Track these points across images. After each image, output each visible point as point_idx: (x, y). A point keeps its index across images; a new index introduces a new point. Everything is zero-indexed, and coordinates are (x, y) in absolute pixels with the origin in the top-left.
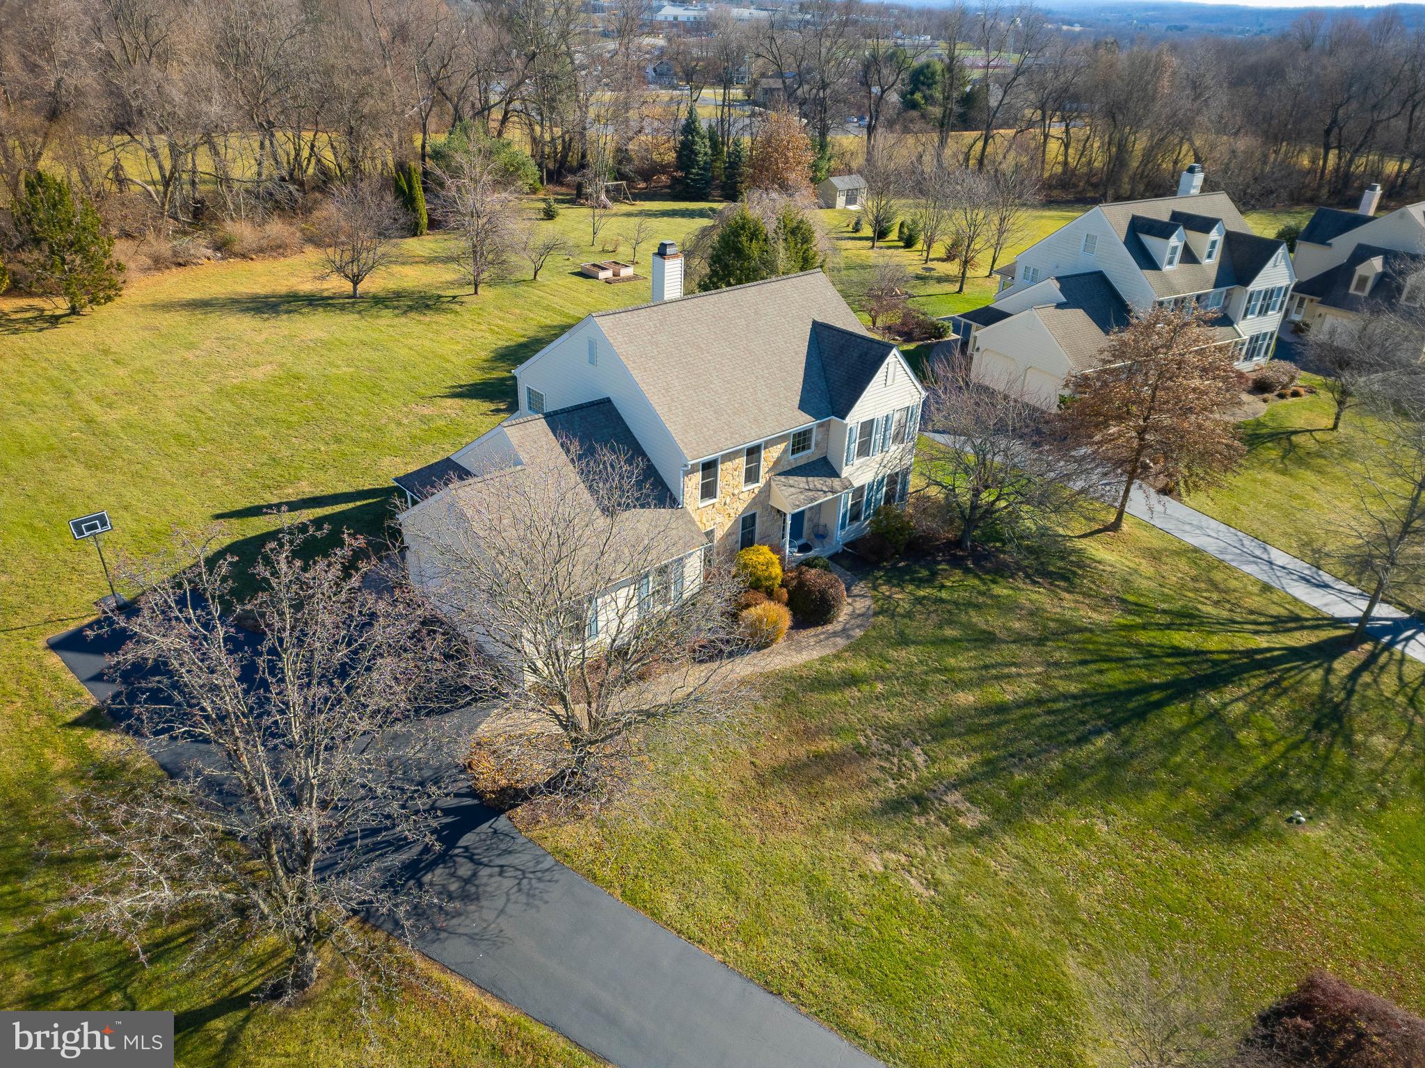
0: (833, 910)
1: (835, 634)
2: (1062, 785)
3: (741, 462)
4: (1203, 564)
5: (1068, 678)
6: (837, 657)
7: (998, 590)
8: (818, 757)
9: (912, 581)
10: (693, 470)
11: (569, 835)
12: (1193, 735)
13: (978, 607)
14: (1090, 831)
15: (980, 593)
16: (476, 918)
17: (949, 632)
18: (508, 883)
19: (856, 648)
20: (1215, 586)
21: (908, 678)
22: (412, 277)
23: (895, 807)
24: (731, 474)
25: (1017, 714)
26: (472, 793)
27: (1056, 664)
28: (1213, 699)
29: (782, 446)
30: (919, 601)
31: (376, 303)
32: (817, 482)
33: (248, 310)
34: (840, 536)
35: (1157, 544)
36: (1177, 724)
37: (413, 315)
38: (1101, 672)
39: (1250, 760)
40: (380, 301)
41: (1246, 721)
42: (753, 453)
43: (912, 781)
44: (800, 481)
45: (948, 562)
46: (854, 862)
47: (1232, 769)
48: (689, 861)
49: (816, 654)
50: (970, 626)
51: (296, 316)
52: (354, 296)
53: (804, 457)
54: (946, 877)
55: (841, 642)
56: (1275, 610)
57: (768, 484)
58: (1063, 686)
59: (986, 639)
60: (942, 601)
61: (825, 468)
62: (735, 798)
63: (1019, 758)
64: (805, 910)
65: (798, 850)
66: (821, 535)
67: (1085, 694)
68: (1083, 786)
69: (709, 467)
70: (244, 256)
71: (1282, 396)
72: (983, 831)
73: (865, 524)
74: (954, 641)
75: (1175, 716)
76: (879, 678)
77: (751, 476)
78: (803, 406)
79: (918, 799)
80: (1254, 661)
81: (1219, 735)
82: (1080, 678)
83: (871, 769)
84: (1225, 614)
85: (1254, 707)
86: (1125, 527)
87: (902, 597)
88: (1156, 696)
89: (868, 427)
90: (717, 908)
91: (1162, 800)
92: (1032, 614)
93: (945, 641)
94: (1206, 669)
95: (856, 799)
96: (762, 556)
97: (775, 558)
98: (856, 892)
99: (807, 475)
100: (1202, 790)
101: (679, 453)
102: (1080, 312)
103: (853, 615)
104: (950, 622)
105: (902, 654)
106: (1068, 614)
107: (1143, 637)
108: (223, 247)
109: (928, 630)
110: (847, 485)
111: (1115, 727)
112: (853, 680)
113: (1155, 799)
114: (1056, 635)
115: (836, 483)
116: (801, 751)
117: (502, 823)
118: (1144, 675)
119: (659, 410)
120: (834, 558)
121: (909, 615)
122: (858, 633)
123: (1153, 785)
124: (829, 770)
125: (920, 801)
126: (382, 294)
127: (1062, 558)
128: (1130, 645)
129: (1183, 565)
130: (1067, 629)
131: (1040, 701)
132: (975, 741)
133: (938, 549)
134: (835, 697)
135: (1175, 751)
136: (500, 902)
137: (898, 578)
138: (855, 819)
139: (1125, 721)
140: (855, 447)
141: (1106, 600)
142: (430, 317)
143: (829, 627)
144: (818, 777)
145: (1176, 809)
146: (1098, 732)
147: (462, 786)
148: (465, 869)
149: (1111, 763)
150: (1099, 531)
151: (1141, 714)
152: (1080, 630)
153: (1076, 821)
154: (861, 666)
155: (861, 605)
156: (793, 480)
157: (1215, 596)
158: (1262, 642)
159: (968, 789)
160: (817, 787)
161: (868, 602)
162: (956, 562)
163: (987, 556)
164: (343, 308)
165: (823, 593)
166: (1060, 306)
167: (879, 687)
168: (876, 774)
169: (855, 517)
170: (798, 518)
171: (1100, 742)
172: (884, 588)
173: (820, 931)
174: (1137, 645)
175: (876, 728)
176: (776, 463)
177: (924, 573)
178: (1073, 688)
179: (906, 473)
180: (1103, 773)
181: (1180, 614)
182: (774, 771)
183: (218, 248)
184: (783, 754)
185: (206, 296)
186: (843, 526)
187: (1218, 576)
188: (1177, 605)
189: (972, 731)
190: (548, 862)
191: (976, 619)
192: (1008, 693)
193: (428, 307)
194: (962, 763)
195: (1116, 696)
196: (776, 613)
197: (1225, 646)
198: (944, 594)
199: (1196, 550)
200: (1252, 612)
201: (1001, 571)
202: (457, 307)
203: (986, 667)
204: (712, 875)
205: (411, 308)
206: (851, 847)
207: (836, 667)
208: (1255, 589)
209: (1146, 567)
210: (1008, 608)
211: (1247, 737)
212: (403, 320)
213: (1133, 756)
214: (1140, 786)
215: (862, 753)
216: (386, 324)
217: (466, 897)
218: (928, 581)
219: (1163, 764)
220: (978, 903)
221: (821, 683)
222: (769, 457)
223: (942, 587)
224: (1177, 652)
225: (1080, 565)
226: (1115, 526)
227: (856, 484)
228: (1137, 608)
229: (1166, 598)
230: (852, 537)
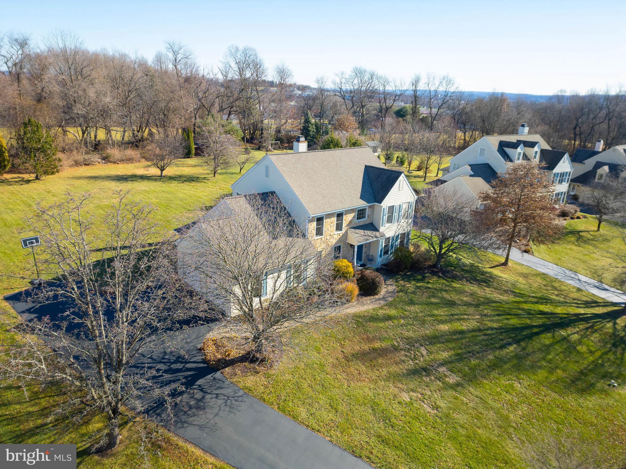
0: (386, 418)
1: (379, 299)
2: (493, 366)
3: (334, 219)
4: (548, 280)
5: (492, 321)
6: (381, 308)
7: (454, 285)
8: (375, 350)
9: (414, 280)
10: (311, 221)
11: (250, 381)
12: (556, 347)
13: (446, 291)
14: (512, 387)
15: (448, 286)
16: (202, 418)
17: (433, 300)
18: (220, 402)
19: (390, 305)
20: (555, 288)
21: (416, 318)
22: (186, 171)
23: (415, 372)
24: (330, 224)
25: (470, 335)
26: (204, 361)
27: (486, 315)
28: (563, 333)
29: (352, 215)
30: (419, 287)
31: (171, 179)
32: (369, 233)
34: (379, 261)
35: (525, 271)
36: (547, 342)
37: (186, 183)
38: (507, 319)
39: (585, 359)
41: (580, 342)
42: (340, 216)
43: (421, 362)
44: (361, 232)
45: (430, 273)
46: (395, 396)
47: (577, 362)
48: (311, 393)
49: (371, 307)
50: (443, 298)
52: (161, 176)
53: (362, 221)
54: (442, 404)
55: (382, 302)
56: (585, 299)
57: (346, 232)
58: (490, 324)
59: (452, 304)
60: (429, 288)
61: (372, 227)
62: (334, 366)
63: (473, 353)
64: (371, 417)
65: (366, 390)
66: (371, 259)
67: (501, 328)
68: (506, 367)
69: (320, 220)
70: (115, 163)
71: (572, 218)
72: (458, 385)
73: (391, 257)
74: (436, 304)
75: (546, 339)
76: (403, 318)
77: (339, 227)
78: (362, 197)
79: (425, 369)
80: (579, 318)
81: (569, 347)
82: (498, 321)
83: (401, 355)
84: (562, 300)
85: (582, 337)
86: (510, 264)
87: (410, 286)
88: (535, 330)
89: (391, 209)
90: (327, 416)
91: (546, 374)
92: (472, 295)
93: (432, 303)
94: (557, 320)
95: (394, 369)
96: (344, 263)
97: (350, 264)
98: (396, 410)
99: (364, 230)
100: (564, 371)
101: (306, 212)
102: (480, 179)
103: (387, 292)
104: (434, 297)
105: (412, 308)
106: (488, 296)
107: (526, 306)
108: (106, 159)
109: (424, 298)
110: (383, 235)
111: (518, 342)
112: (389, 318)
113: (542, 374)
114: (484, 303)
115: (377, 234)
116: (366, 347)
117: (218, 375)
118: (528, 321)
120: (377, 270)
121: (414, 293)
122: (390, 299)
123: (540, 367)
124: (380, 355)
125: (426, 370)
126: (174, 176)
127: (483, 275)
128: (519, 309)
129: (539, 280)
130: (489, 302)
131: (480, 330)
132: (451, 345)
133: (425, 268)
134: (381, 325)
135: (548, 354)
136: (216, 410)
137: (408, 278)
138: (395, 378)
139: (523, 340)
140: (386, 218)
141: (506, 292)
142: (193, 184)
143: (377, 297)
144: (375, 358)
145: (553, 378)
146: (510, 344)
147: (199, 358)
148: (199, 395)
149: (517, 357)
150: (497, 266)
151: (530, 337)
152: (495, 302)
153: (504, 381)
154: (393, 312)
155: (391, 288)
156: (357, 231)
157: (556, 293)
158: (582, 311)
159: (449, 366)
160: (374, 362)
161: (394, 287)
162: (434, 273)
163: (448, 272)
164: (156, 180)
165: (373, 280)
166: (471, 176)
167: (402, 321)
168: (403, 358)
169: (386, 252)
170: (360, 247)
171: (511, 348)
172: (401, 282)
173: (380, 428)
174: (523, 309)
175: (402, 339)
176: (350, 222)
177: (420, 277)
178: (495, 325)
179: (408, 234)
180: (515, 361)
181: (540, 298)
182: (353, 355)
183: (104, 159)
184: (357, 348)
185: (97, 175)
186: (381, 256)
187: (556, 285)
188: (539, 295)
189: (448, 341)
190: (241, 393)
191: (445, 295)
192: (464, 326)
193: (193, 180)
194: (445, 355)
195: (515, 329)
196: (352, 287)
197: (564, 312)
198: (430, 286)
199: (544, 274)
200: (574, 299)
201: (455, 278)
202: (206, 181)
203: (452, 315)
204: (323, 400)
205: (186, 181)
206: (393, 390)
207: (381, 312)
208: (574, 290)
209: (521, 280)
210: (461, 292)
211: (582, 349)
212: (182, 184)
213: (528, 354)
214: (534, 368)
215: (396, 349)
216: (174, 185)
217: (198, 408)
218: (423, 279)
219: (544, 359)
220: (461, 418)
221: (374, 319)
222: (348, 218)
223: (428, 283)
224: (542, 313)
225: (491, 277)
226: (505, 264)
227: (387, 236)
228: (521, 295)
229: (533, 292)
230: (385, 262)
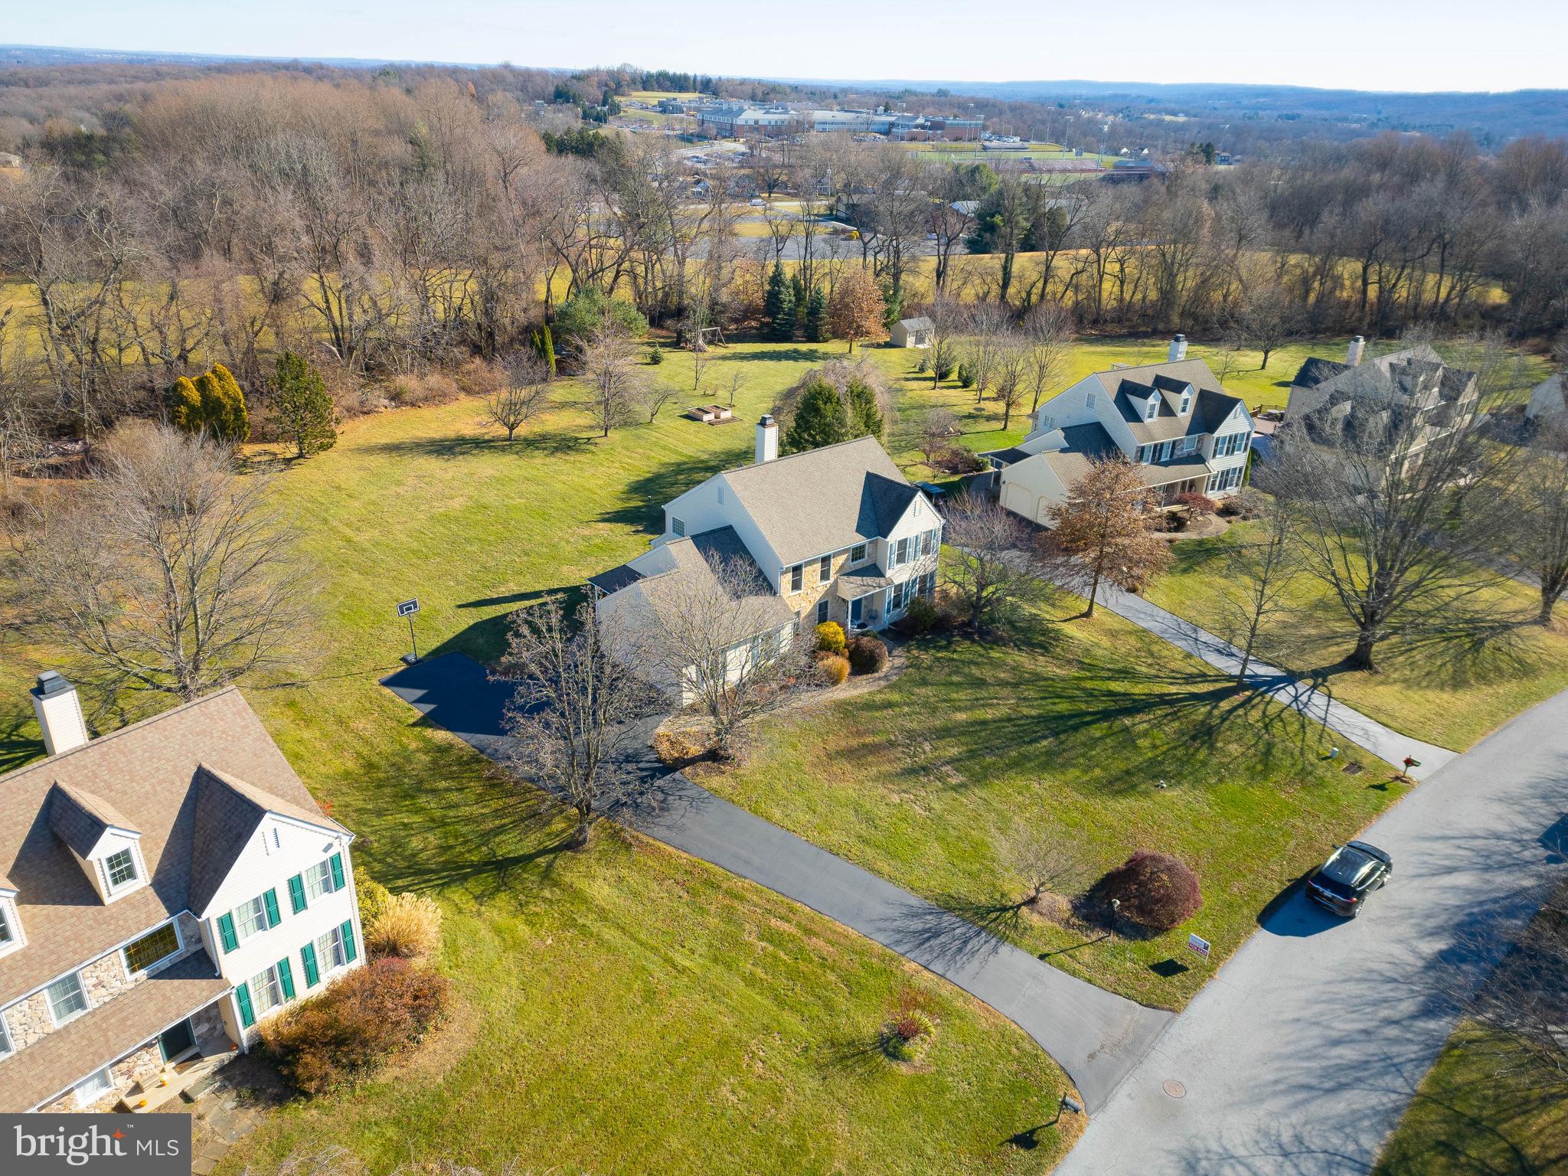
0: (870, 820)
1: (880, 679)
2: (1017, 764)
3: (818, 566)
4: (1147, 640)
5: (1032, 707)
6: (880, 692)
7: (994, 654)
8: (865, 746)
9: (934, 648)
10: (786, 572)
11: (715, 782)
12: (1108, 740)
13: (977, 664)
14: (1028, 788)
15: (981, 656)
16: (667, 819)
17: (955, 678)
18: (684, 803)
19: (892, 687)
20: (1152, 654)
21: (925, 705)
22: (554, 422)
23: (911, 772)
24: (811, 575)
25: (993, 726)
26: (659, 760)
27: (1025, 699)
28: (1127, 721)
29: (845, 556)
30: (938, 659)
31: (529, 445)
32: (869, 580)
33: (430, 452)
34: (886, 618)
35: (1116, 626)
36: (1098, 734)
37: (558, 455)
38: (1054, 704)
39: (1141, 755)
40: (534, 443)
41: (1145, 734)
42: (825, 560)
43: (921, 760)
44: (858, 579)
45: (961, 636)
46: (883, 797)
47: (1128, 759)
48: (786, 794)
49: (866, 690)
50: (971, 675)
51: (469, 458)
52: (509, 439)
53: (860, 564)
54: (936, 806)
55: (883, 683)
56: (1189, 670)
57: (836, 581)
58: (1026, 711)
59: (980, 683)
60: (953, 660)
61: (875, 570)
62: (814, 765)
63: (991, 750)
64: (853, 819)
65: (850, 791)
66: (874, 617)
67: (1040, 716)
68: (1028, 765)
69: (797, 570)
70: (413, 405)
71: (1245, 518)
72: (962, 785)
73: (903, 611)
74: (958, 684)
75: (1097, 731)
76: (908, 705)
77: (825, 576)
78: (858, 530)
79: (924, 768)
80: (1163, 700)
81: (1125, 741)
82: (1039, 707)
83: (898, 752)
84: (1153, 672)
85: (1153, 726)
86: (1095, 614)
87: (926, 658)
88: (1088, 719)
89: (903, 544)
90: (804, 817)
91: (1078, 773)
92: (1013, 669)
93: (952, 684)
94: (1128, 704)
95: (886, 768)
96: (832, 628)
97: (840, 630)
98: (883, 811)
99: (862, 576)
100: (1104, 769)
101: (779, 562)
102: (1080, 455)
103: (892, 668)
104: (957, 673)
105: (923, 691)
106: (1039, 669)
107: (1089, 685)
108: (397, 398)
109: (942, 677)
110: (890, 582)
111: (1056, 734)
112: (889, 705)
113: (1073, 773)
114: (1028, 682)
115: (882, 581)
116: (854, 742)
117: (677, 775)
118: (1083, 707)
119: (764, 533)
120: (883, 633)
121: (930, 668)
122: (895, 678)
123: (1074, 766)
124: (871, 752)
125: (925, 769)
126: (531, 437)
127: (1043, 635)
128: (1078, 689)
129: (1132, 640)
130: (1037, 677)
131: (1009, 720)
132: (963, 739)
133: (955, 627)
134: (877, 714)
135: (1092, 749)
136: (682, 812)
137: (924, 645)
138: (885, 778)
139: (1065, 731)
140: (894, 557)
141: (1069, 662)
142: (573, 457)
143: (876, 675)
144: (864, 756)
145: (1086, 778)
146: (1045, 737)
147: (653, 757)
148: (660, 796)
149: (1049, 753)
150: (1076, 618)
151: (1075, 728)
152: (1046, 679)
153: (1020, 782)
154: (895, 697)
155: (898, 662)
156: (852, 578)
157: (1149, 661)
158: (1173, 689)
159: (956, 764)
160: (863, 761)
161: (903, 660)
162: (967, 636)
163: (988, 633)
164: (503, 449)
165: (872, 652)
166: (1063, 451)
167: (906, 709)
168: (900, 755)
169: (897, 605)
170: (857, 604)
171: (1045, 743)
172: (915, 652)
173: (862, 829)
174: (1084, 690)
175: (901, 731)
176: (842, 567)
177: (944, 643)
178: (1034, 713)
179: (932, 575)
180: (1043, 758)
181: (1119, 671)
182: (837, 752)
184: (843, 744)
186: (888, 611)
187: (1155, 648)
188: (1120, 666)
189: (962, 734)
190: (706, 794)
191: (975, 671)
192: (989, 714)
193: (569, 447)
194: (954, 751)
195: (1061, 717)
196: (840, 663)
197: (1146, 691)
198: (955, 656)
199: (1144, 631)
200: (1173, 671)
201: (998, 642)
202: (592, 448)
203: (977, 699)
204: (800, 800)
205: (556, 449)
206: (881, 790)
207: (878, 698)
208: (1180, 657)
209: (1105, 642)
210: (995, 664)
211: (1143, 743)
212: (553, 460)
213: (1064, 750)
214: (1065, 766)
215: (892, 744)
216: (539, 463)
217: (662, 809)
218: (946, 648)
219: (1083, 755)
220: (954, 820)
221: (869, 706)
222: (836, 563)
223: (955, 651)
224: (1111, 694)
225: (1057, 639)
226: (1088, 614)
227: (897, 582)
228: (1091, 667)
229: (1112, 661)
230: (895, 619)
